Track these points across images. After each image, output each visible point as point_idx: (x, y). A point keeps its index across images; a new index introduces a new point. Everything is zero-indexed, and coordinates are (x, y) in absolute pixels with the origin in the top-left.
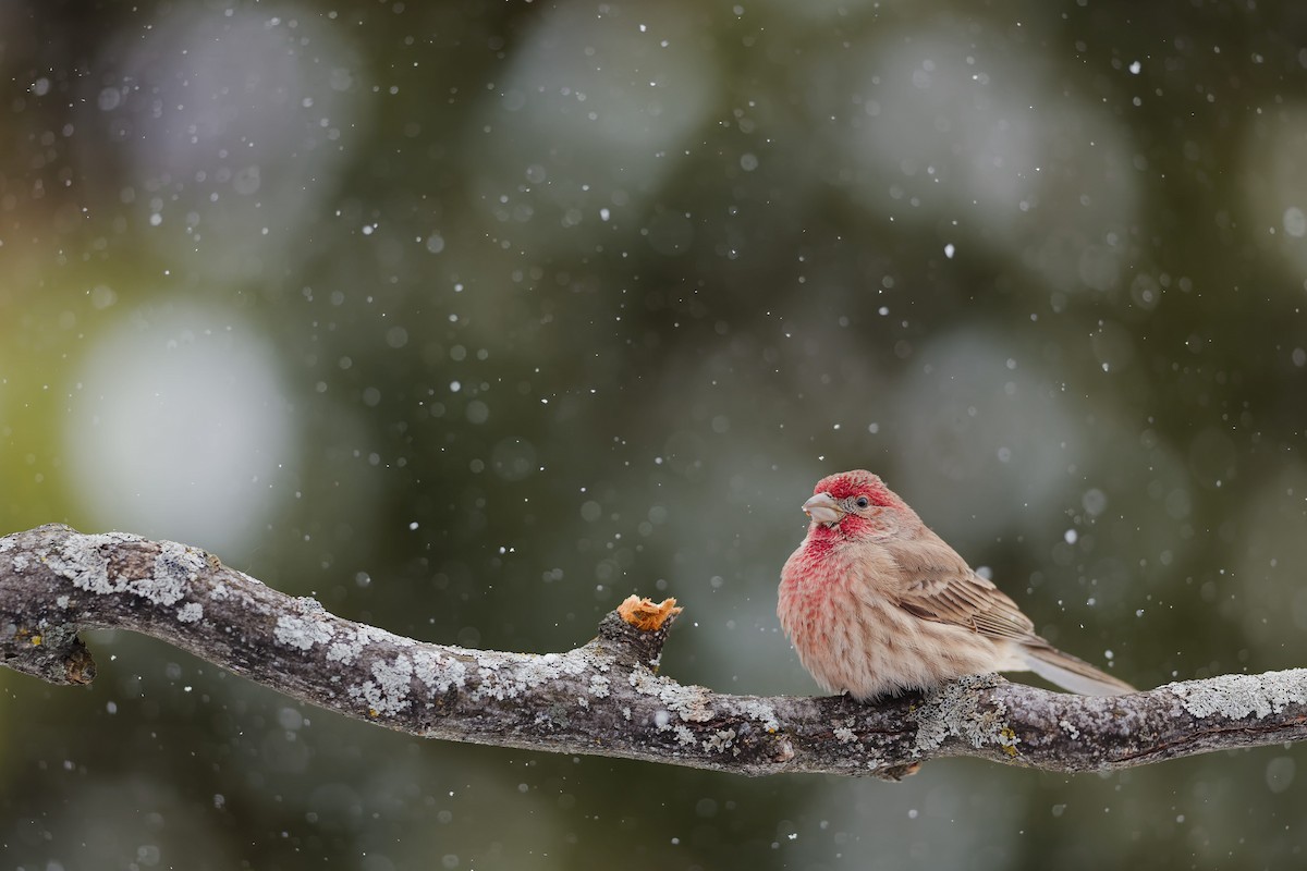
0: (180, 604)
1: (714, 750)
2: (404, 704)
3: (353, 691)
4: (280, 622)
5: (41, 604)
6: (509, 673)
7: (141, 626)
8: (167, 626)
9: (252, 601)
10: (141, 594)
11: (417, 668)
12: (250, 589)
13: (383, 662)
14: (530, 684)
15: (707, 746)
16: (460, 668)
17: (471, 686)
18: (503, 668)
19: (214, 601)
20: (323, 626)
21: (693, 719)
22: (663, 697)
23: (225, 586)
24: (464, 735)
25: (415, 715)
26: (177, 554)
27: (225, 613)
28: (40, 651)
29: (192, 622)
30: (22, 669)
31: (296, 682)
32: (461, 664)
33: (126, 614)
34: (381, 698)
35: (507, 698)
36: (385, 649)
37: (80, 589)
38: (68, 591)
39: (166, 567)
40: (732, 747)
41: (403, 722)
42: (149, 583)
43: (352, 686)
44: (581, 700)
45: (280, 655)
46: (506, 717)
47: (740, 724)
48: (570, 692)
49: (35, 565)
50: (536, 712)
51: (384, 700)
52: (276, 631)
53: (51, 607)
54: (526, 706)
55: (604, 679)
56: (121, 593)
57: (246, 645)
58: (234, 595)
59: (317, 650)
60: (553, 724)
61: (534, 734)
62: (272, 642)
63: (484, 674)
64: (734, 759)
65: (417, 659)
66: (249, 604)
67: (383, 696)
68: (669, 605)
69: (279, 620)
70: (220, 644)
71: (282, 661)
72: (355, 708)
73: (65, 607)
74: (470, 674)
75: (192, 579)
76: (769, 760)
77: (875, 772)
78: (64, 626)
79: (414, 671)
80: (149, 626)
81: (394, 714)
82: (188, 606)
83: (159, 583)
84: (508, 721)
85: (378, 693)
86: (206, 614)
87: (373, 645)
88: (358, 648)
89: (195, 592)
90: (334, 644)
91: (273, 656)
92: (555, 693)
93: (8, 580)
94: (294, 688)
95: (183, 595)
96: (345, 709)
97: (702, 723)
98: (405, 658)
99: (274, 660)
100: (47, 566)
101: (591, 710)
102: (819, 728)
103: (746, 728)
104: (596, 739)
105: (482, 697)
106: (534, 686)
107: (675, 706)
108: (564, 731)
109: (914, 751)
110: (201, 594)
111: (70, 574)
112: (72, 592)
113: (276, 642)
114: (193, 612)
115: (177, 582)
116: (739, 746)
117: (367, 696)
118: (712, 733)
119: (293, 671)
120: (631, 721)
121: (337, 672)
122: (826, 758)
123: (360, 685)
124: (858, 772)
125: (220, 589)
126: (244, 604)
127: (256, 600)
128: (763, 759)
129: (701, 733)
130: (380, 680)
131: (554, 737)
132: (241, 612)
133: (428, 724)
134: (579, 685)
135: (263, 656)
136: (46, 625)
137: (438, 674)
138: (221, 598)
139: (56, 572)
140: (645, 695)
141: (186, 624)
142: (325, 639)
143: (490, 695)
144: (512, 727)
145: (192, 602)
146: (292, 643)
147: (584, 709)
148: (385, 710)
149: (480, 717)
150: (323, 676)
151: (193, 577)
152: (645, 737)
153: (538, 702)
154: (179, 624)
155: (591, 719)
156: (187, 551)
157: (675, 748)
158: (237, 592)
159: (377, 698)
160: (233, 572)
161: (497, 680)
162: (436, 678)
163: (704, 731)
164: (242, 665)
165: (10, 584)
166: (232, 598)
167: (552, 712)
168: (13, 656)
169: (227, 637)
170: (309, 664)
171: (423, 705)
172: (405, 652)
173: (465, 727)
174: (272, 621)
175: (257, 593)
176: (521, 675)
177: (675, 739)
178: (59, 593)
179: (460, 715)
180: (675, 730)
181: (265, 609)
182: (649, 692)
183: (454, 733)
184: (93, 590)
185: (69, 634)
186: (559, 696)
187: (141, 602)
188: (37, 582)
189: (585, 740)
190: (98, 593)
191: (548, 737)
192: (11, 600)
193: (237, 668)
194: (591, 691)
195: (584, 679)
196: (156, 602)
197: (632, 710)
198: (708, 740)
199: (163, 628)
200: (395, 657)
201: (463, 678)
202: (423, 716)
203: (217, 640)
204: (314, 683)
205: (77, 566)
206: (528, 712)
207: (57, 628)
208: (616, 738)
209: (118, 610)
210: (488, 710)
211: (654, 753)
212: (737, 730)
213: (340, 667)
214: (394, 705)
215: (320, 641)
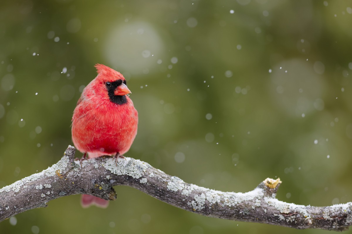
0: (141, 178)
1: (290, 221)
2: (203, 207)
3: (189, 203)
4: (169, 184)
5: (102, 178)
6: (233, 199)
7: (129, 184)
8: (137, 185)
9: (161, 178)
10: (130, 175)
11: (207, 197)
12: (161, 174)
13: (197, 195)
14: (238, 202)
15: (288, 220)
16: (219, 197)
17: (222, 202)
18: (231, 198)
19: (150, 178)
20: (181, 185)
21: (284, 212)
22: (275, 206)
23: (154, 173)
24: (220, 216)
25: (206, 211)
26: (140, 164)
27: (153, 181)
28: (101, 191)
29: (144, 183)
30: (96, 196)
31: (173, 201)
32: (219, 196)
33: (126, 181)
34: (196, 206)
35: (232, 206)
36: (198, 192)
37: (113, 174)
38: (110, 174)
39: (137, 168)
40: (295, 221)
41: (203, 212)
42: (132, 172)
43: (188, 202)
44: (253, 207)
45: (168, 193)
46: (232, 212)
47: (297, 214)
48: (250, 205)
49: (100, 167)
50: (240, 210)
51: (197, 206)
52: (168, 186)
53: (105, 178)
54: (237, 208)
55: (259, 201)
56: (124, 175)
57: (159, 190)
58: (156, 176)
59: (179, 192)
60: (245, 213)
61: (239, 216)
62: (166, 189)
63: (226, 199)
64: (295, 224)
65: (207, 194)
66: (160, 179)
67: (197, 205)
68: (278, 181)
69: (168, 183)
70: (152, 190)
71: (169, 195)
72: (189, 208)
73: (109, 179)
74: (222, 199)
75: (144, 171)
76: (305, 225)
77: (335, 229)
78: (108, 184)
79: (206, 198)
80: (132, 184)
81: (200, 210)
82: (143, 179)
83: (135, 172)
84: (232, 213)
85: (196, 204)
86: (148, 181)
87: (195, 191)
88: (190, 191)
89: (145, 175)
90: (184, 190)
91: (166, 193)
92: (245, 205)
93: (93, 170)
94: (172, 202)
95: (142, 176)
96: (186, 209)
97: (287, 214)
98: (203, 194)
99: (167, 195)
100: (104, 167)
101: (256, 210)
102: (319, 216)
103: (299, 215)
104: (257, 218)
105: (225, 206)
106: (239, 202)
107: (279, 209)
108: (247, 216)
109: (346, 223)
110: (147, 176)
111: (110, 169)
112: (111, 174)
113: (167, 189)
114: (144, 181)
115: (140, 172)
116: (296, 220)
117: (193, 205)
118: (289, 217)
119: (172, 198)
120: (266, 213)
121: (184, 198)
122: (321, 224)
123: (190, 202)
124: (330, 229)
125: (152, 174)
126: (159, 178)
127: (162, 177)
128: (303, 224)
129: (286, 217)
130: (196, 200)
131: (245, 217)
132: (158, 181)
133: (210, 213)
134: (252, 203)
135: (164, 193)
136: (103, 184)
137: (213, 199)
138: (152, 177)
139: (106, 169)
140: (271, 206)
141: (142, 184)
142: (181, 189)
143: (227, 205)
144: (233, 214)
145: (144, 178)
146: (172, 190)
147: (253, 209)
148: (198, 209)
149: (224, 211)
150: (180, 199)
151: (145, 171)
152: (270, 218)
153: (241, 207)
154: (140, 184)
155: (255, 213)
156: (143, 163)
157: (279, 221)
158: (157, 175)
159: (195, 206)
160: (156, 169)
161: (229, 201)
162: (212, 200)
163: (287, 216)
164: (158, 196)
165: (93, 172)
166: (155, 177)
167: (244, 210)
168: (93, 192)
169: (153, 188)
170: (177, 196)
171: (208, 208)
172: (204, 193)
173: (220, 214)
174: (166, 183)
175: (163, 175)
176: (236, 200)
177: (279, 218)
178: (107, 175)
179: (218, 211)
180: (279, 216)
181: (165, 180)
182: (272, 205)
183: (217, 216)
184: (116, 174)
185: (110, 186)
186: (246, 206)
187: (130, 177)
188: (101, 171)
189: (254, 218)
190: (118, 175)
191: (243, 217)
192: (93, 176)
193: (156, 197)
194: (256, 204)
195: (254, 201)
196: (134, 178)
197: (267, 210)
198: (288, 219)
199: (136, 185)
200: (201, 194)
201: (220, 200)
202: (208, 211)
203: (151, 189)
204: (178, 201)
205: (112, 167)
206: (238, 210)
207: (106, 184)
208: (263, 218)
209: (123, 180)
210: (226, 209)
211: (273, 222)
212: (296, 216)
213: (185, 197)
214: (200, 208)
215: (180, 189)
